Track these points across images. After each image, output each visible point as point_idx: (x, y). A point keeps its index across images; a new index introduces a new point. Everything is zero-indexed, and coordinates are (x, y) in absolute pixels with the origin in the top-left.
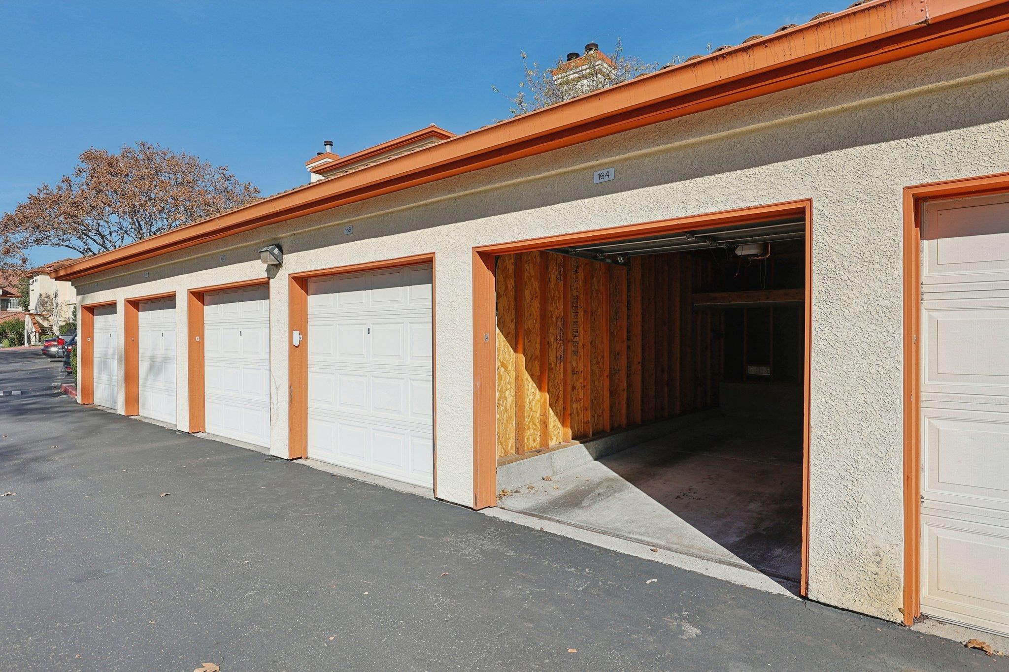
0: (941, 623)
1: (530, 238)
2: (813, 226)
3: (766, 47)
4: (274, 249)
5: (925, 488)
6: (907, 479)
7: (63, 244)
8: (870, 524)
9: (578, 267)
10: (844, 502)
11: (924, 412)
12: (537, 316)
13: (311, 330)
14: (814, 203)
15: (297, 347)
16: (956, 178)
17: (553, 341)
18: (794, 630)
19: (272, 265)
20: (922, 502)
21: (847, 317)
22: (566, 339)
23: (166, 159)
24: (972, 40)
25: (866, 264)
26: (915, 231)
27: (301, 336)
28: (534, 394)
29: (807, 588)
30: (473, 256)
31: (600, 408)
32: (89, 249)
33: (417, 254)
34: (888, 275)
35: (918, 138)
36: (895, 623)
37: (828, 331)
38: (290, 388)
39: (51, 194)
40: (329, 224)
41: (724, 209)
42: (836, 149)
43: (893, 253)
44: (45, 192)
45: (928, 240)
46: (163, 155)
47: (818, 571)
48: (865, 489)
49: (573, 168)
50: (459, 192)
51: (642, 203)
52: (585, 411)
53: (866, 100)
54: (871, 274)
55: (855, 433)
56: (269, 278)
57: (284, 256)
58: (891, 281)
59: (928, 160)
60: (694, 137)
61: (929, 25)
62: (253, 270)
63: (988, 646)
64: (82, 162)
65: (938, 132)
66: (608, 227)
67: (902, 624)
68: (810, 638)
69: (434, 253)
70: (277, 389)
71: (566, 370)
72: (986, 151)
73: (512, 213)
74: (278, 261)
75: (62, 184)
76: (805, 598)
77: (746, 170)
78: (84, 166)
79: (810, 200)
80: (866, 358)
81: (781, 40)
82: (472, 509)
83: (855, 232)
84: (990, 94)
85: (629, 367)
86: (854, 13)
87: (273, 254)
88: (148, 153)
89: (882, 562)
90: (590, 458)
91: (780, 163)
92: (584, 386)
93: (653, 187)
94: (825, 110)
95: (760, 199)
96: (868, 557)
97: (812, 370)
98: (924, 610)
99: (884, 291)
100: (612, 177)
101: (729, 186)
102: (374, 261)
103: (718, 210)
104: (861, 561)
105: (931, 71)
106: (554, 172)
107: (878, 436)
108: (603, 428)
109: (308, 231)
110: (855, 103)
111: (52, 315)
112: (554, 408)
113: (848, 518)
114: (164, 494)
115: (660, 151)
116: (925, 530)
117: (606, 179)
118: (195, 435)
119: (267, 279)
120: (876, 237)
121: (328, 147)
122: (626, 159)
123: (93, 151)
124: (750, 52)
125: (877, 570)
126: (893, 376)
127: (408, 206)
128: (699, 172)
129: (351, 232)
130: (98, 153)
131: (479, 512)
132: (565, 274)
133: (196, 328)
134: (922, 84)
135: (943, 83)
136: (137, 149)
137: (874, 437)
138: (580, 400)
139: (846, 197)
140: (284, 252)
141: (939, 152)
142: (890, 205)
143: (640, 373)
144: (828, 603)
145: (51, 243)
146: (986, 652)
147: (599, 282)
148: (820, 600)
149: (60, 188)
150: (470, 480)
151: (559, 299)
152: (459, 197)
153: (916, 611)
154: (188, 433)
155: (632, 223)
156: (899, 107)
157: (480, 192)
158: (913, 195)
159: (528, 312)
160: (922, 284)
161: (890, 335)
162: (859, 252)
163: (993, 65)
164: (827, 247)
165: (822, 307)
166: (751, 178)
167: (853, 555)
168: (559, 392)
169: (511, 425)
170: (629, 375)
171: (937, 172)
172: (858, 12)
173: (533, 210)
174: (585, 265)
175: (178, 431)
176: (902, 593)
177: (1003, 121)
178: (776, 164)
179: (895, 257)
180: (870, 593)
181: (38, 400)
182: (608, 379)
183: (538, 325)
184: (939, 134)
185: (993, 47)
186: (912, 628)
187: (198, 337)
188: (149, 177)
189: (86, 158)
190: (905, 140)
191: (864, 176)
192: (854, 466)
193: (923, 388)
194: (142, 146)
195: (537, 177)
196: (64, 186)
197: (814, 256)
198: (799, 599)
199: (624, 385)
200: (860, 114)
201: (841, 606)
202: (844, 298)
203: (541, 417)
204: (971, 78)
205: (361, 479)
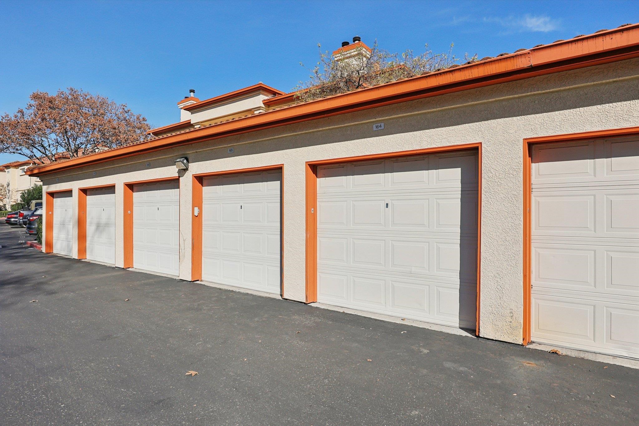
0: (539, 344)
1: (339, 157)
2: (482, 156)
3: (461, 71)
4: (184, 160)
5: (533, 282)
6: (525, 276)
7: (17, 152)
8: (508, 298)
10: (496, 288)
11: (533, 245)
13: (204, 207)
14: (483, 145)
15: (197, 216)
16: (546, 136)
18: (473, 349)
19: (182, 169)
20: (532, 288)
21: (498, 200)
23: (87, 99)
24: (552, 73)
25: (506, 174)
26: (528, 159)
27: (199, 210)
29: (479, 332)
30: (306, 167)
32: (35, 155)
33: (273, 165)
34: (516, 180)
35: (529, 116)
36: (519, 345)
37: (489, 207)
38: (193, 240)
39: (10, 120)
40: (219, 147)
41: (439, 146)
42: (493, 119)
43: (518, 170)
44: (6, 118)
45: (535, 163)
46: (85, 96)
47: (484, 323)
48: (506, 282)
49: (362, 122)
50: (299, 132)
51: (398, 141)
53: (506, 97)
54: (509, 179)
55: (501, 255)
56: (179, 177)
57: (190, 164)
58: (517, 183)
59: (534, 126)
60: (425, 110)
61: (532, 67)
62: (170, 172)
63: (559, 352)
64: (32, 100)
65: (538, 114)
66: (380, 153)
67: (522, 345)
68: (480, 352)
69: (283, 164)
70: (184, 241)
72: (558, 124)
73: (328, 144)
74: (186, 167)
75: (18, 114)
76: (478, 337)
77: (451, 127)
78: (33, 102)
79: (481, 143)
80: (507, 219)
81: (467, 69)
82: (305, 303)
83: (502, 159)
84: (560, 98)
86: (500, 59)
87: (183, 163)
88: (75, 95)
89: (514, 316)
91: (467, 124)
93: (404, 134)
94: (488, 100)
95: (457, 142)
96: (507, 314)
97: (481, 225)
98: (532, 339)
99: (515, 188)
100: (383, 127)
101: (442, 135)
102: (247, 168)
103: (437, 147)
104: (504, 316)
105: (534, 86)
106: (352, 124)
107: (512, 256)
109: (205, 150)
110: (501, 98)
111: (6, 197)
113: (498, 296)
114: (127, 300)
115: (408, 116)
116: (533, 301)
117: (380, 128)
118: (128, 269)
119: (178, 177)
120: (511, 162)
121: (192, 93)
122: (390, 119)
123: (39, 93)
124: (453, 73)
125: (511, 320)
126: (518, 228)
127: (268, 138)
128: (427, 127)
129: (233, 151)
130: (42, 94)
131: (308, 305)
133: (128, 205)
134: (531, 92)
135: (540, 92)
136: (68, 92)
137: (510, 257)
139: (498, 142)
140: (189, 162)
141: (539, 123)
142: (517, 147)
144: (489, 338)
145: (9, 152)
146: (558, 354)
148: (485, 337)
149: (16, 116)
150: (303, 288)
152: (298, 135)
153: (529, 339)
154: (123, 268)
155: (393, 152)
156: (521, 101)
157: (310, 133)
158: (528, 142)
160: (532, 184)
161: (517, 208)
162: (503, 169)
163: (560, 85)
164: (489, 166)
165: (486, 195)
166: (453, 131)
167: (500, 314)
171: (537, 132)
172: (502, 59)
173: (340, 143)
175: (116, 267)
176: (522, 330)
177: (565, 110)
178: (465, 125)
179: (519, 171)
180: (508, 331)
181: (19, 251)
184: (539, 115)
185: (560, 78)
186: (527, 347)
187: (130, 211)
188: (76, 110)
189: (34, 98)
190: (524, 116)
191: (506, 133)
192: (501, 271)
193: (532, 233)
194: (71, 90)
195: (343, 125)
196: (19, 115)
197: (482, 170)
198: (475, 338)
200: (504, 103)
201: (494, 339)
202: (497, 191)
204: (551, 90)
205: (237, 290)
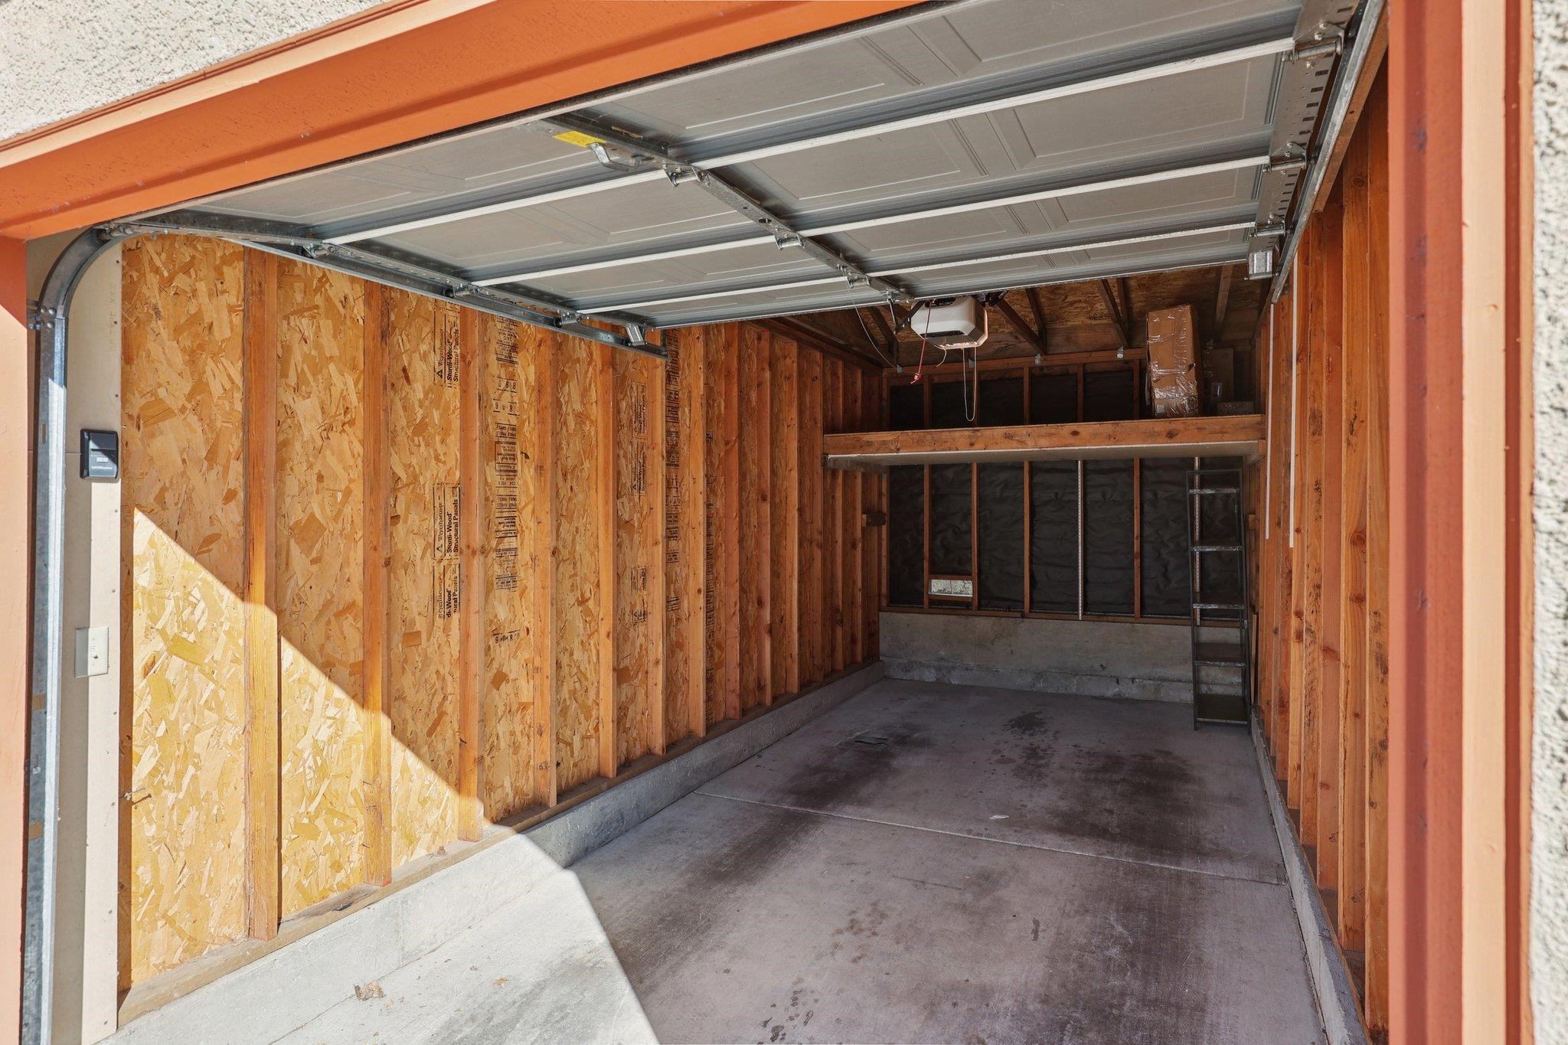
9: (514, 348)
12: (351, 481)
17: (419, 553)
22: (468, 547)
28: (339, 723)
31: (588, 718)
52: (538, 736)
71: (468, 636)
85: (672, 603)
90: (550, 866)
92: (537, 670)
108: (599, 768)
112: (425, 749)
132: (464, 361)
138: (524, 707)
143: (702, 615)
147: (585, 392)
151: (445, 431)
159: (310, 466)
168: (445, 698)
169: (221, 845)
170: (672, 624)
174: (540, 345)
182: (609, 643)
183: (354, 509)
199: (658, 650)
203: (366, 787)
